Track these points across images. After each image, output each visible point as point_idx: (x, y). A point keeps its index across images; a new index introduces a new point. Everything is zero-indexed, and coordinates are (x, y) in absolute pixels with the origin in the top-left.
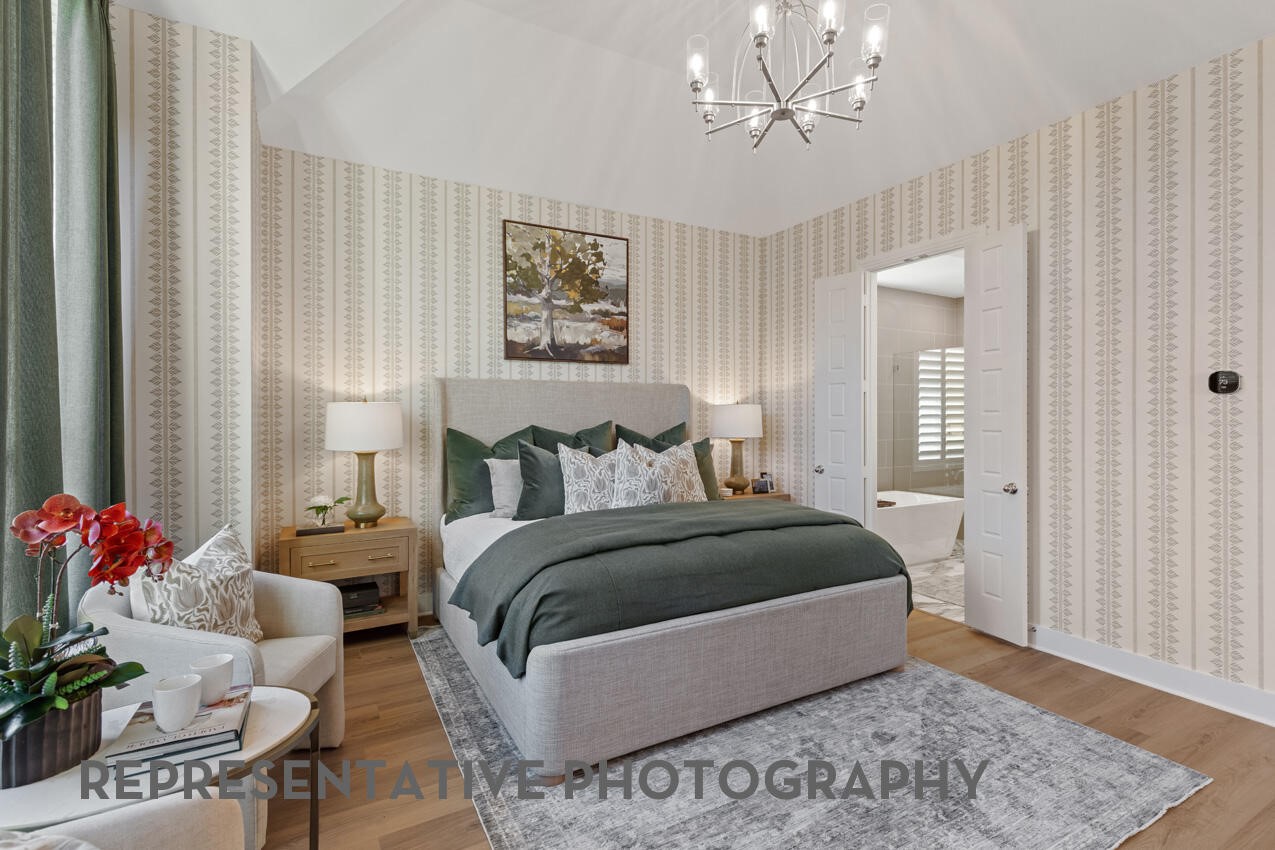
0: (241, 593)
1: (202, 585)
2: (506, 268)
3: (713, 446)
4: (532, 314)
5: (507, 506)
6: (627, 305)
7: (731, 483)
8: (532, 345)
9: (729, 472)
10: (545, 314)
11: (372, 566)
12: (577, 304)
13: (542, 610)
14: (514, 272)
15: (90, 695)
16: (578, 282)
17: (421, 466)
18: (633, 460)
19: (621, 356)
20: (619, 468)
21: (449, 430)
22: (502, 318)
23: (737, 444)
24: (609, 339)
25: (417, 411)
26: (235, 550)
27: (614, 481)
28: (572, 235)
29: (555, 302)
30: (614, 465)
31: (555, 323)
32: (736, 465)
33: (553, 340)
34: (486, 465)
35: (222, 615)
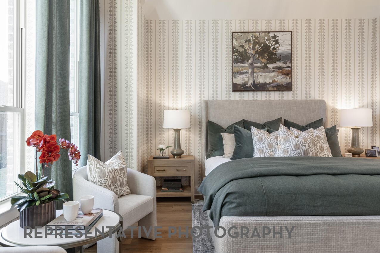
0: (120, 176)
1: (106, 171)
2: (233, 52)
3: (338, 130)
4: (244, 71)
5: (229, 153)
6: (291, 63)
7: (352, 150)
8: (244, 85)
9: (351, 145)
10: (250, 71)
11: (178, 173)
12: (265, 65)
13: (227, 200)
14: (237, 54)
15: (49, 202)
16: (266, 55)
17: (199, 136)
18: (287, 134)
19: (288, 87)
20: (279, 138)
21: (208, 121)
22: (231, 74)
23: (356, 130)
24: (281, 79)
25: (197, 114)
26: (121, 160)
27: (277, 144)
28: (263, 34)
29: (255, 65)
30: (278, 137)
31: (255, 74)
32: (355, 141)
33: (254, 82)
34: (221, 136)
35: (112, 182)
